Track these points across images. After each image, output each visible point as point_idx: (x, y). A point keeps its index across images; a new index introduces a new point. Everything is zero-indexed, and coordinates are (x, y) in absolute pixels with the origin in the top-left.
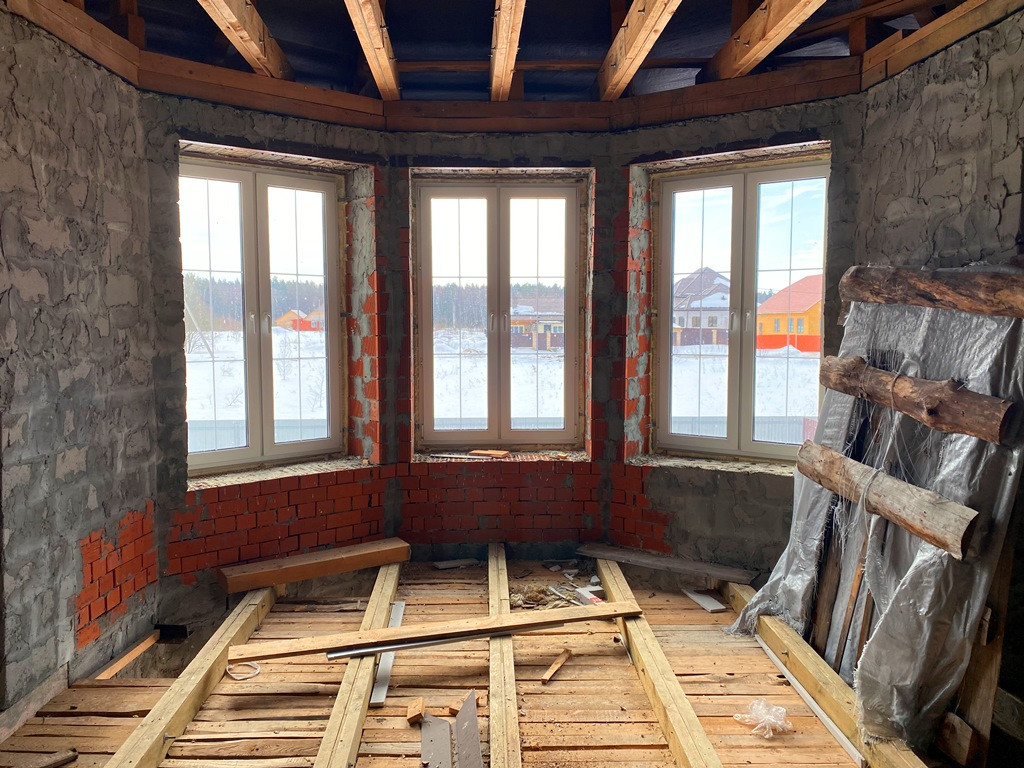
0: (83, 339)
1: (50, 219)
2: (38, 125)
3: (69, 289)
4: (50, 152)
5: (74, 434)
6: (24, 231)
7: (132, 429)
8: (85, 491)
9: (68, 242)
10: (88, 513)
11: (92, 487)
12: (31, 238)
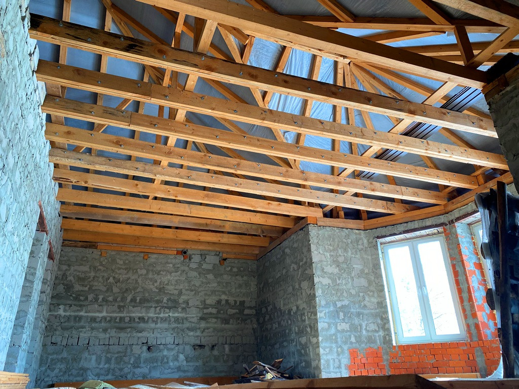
0: (345, 294)
1: (331, 266)
2: (326, 246)
3: (338, 282)
4: (331, 251)
5: (343, 319)
6: (323, 269)
7: (369, 322)
8: (350, 336)
9: (338, 271)
10: (351, 343)
11: (352, 336)
12: (325, 271)
